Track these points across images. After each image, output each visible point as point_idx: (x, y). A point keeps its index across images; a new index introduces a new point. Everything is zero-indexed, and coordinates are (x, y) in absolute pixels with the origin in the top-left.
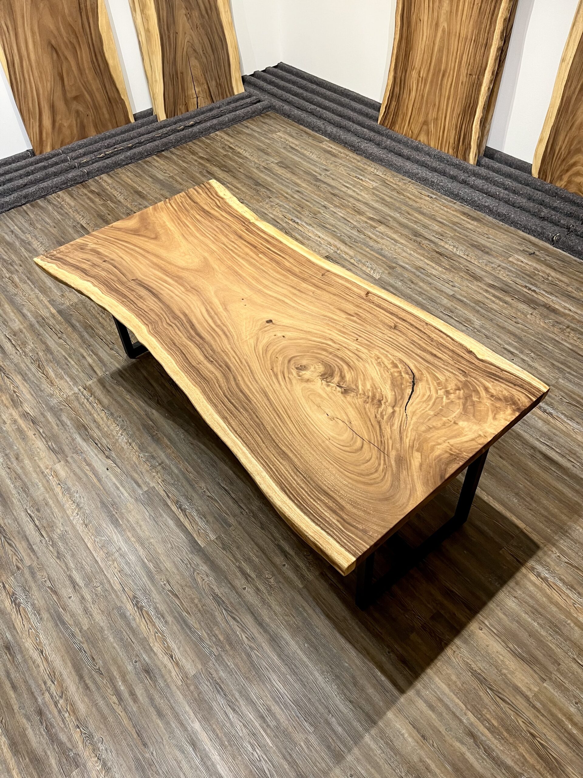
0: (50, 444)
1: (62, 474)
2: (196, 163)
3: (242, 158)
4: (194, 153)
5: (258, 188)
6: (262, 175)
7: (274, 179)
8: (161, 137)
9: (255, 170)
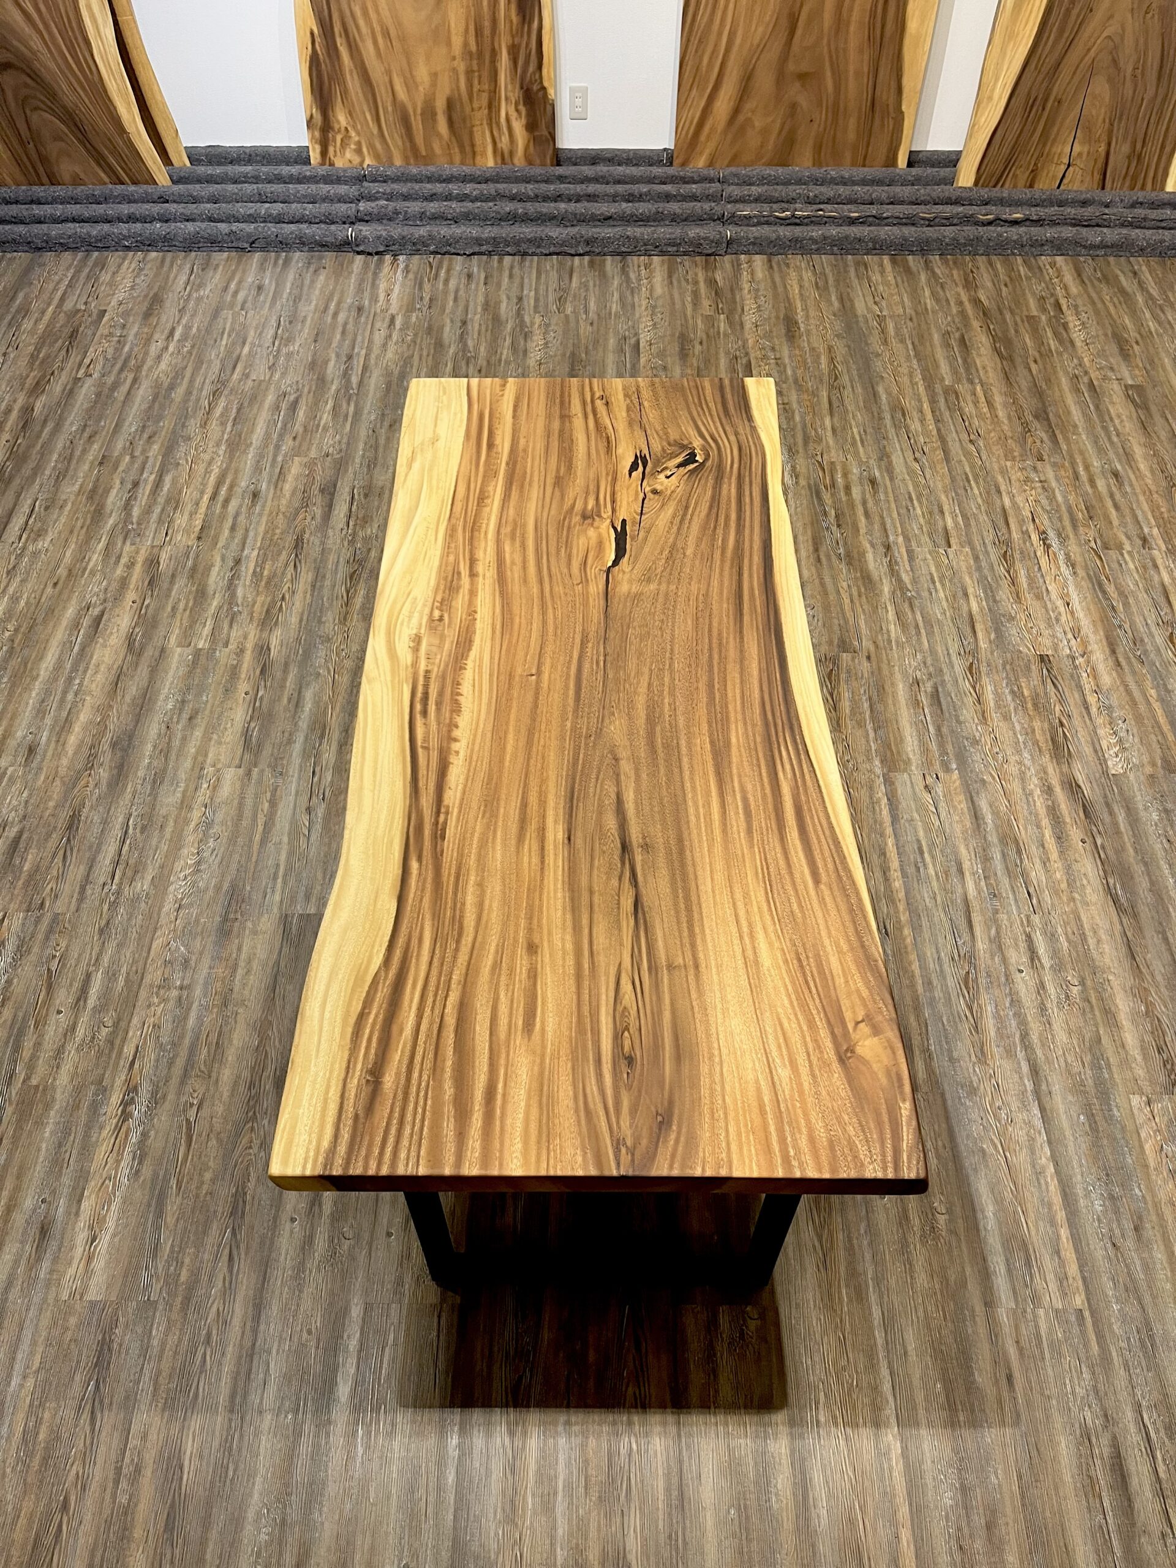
0: (253, 725)
1: (226, 790)
2: (954, 311)
3: (1061, 341)
4: (970, 284)
5: (1035, 425)
6: (1070, 399)
7: (1088, 419)
8: (930, 223)
9: (1064, 382)
